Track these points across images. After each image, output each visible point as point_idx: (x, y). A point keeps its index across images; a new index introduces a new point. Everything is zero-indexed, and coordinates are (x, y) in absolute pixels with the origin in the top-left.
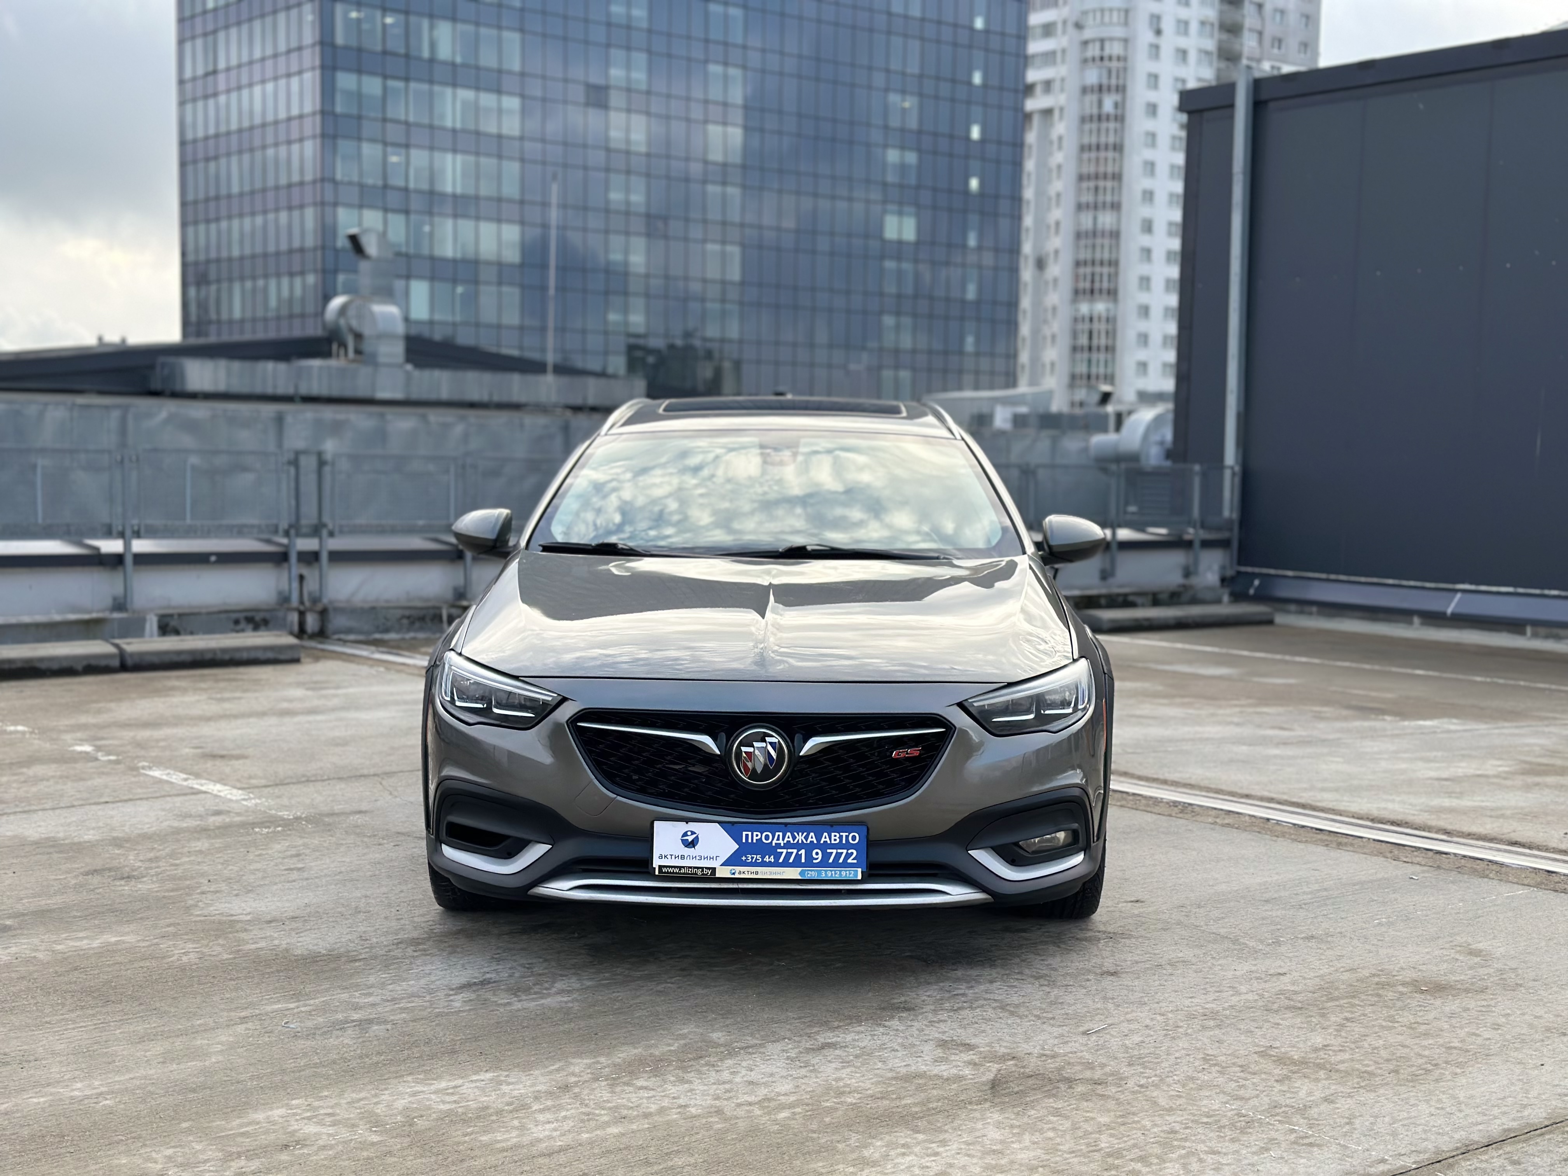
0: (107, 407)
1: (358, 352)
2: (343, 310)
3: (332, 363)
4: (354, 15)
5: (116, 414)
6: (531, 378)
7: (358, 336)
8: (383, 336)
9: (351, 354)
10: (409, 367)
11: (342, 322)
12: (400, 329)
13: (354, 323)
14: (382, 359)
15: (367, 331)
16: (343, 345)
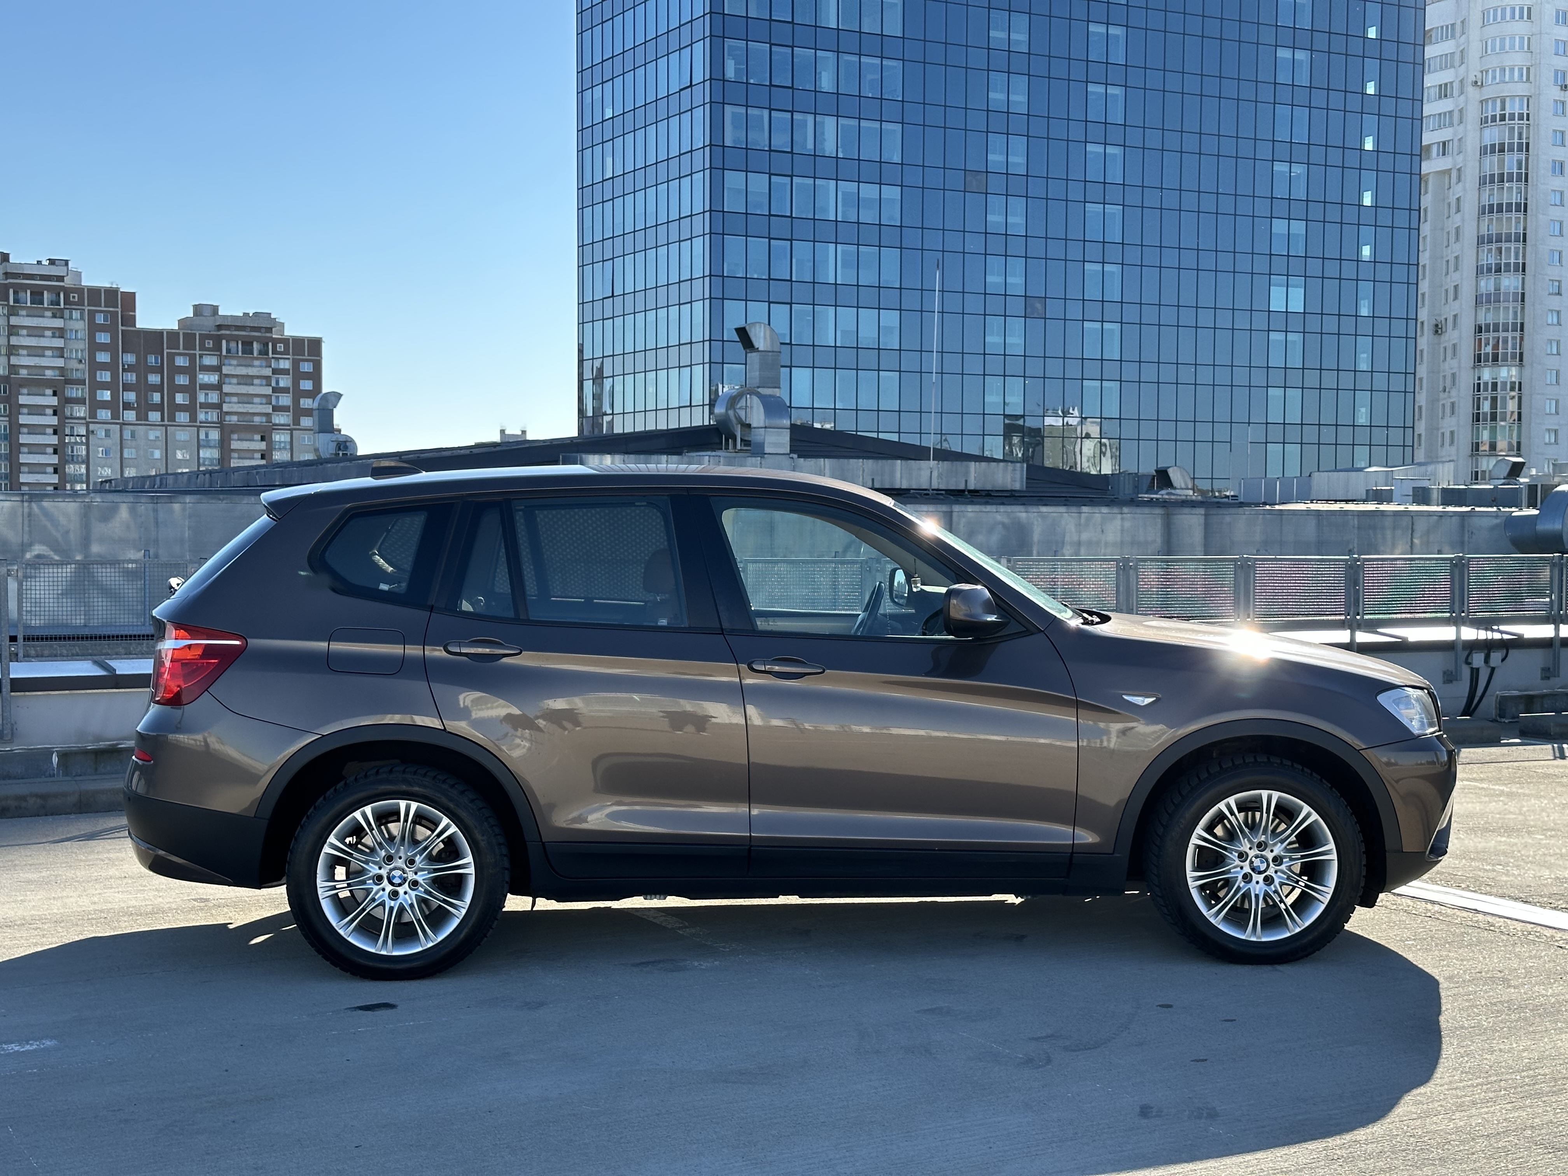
1: (746, 443)
3: (721, 453)
6: (913, 465)
7: (746, 427)
9: (739, 445)
10: (795, 456)
11: (731, 413)
12: (786, 419)
13: (742, 414)
14: (767, 450)
15: (753, 421)
16: (732, 436)
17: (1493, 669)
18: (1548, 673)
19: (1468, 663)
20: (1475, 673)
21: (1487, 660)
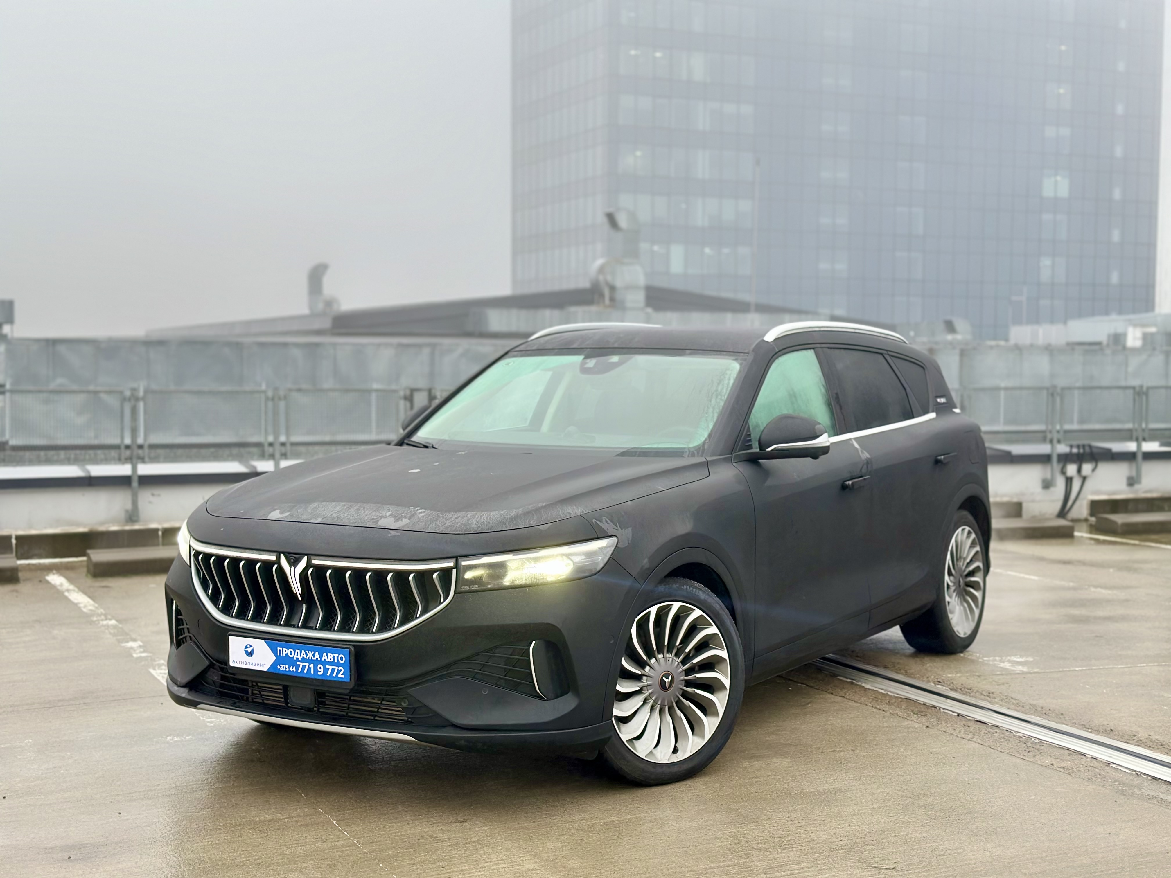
0: (420, 346)
1: (612, 299)
2: (601, 270)
3: (593, 308)
4: (633, 52)
5: (426, 351)
6: (740, 316)
7: (612, 288)
8: (630, 287)
9: (607, 301)
10: (649, 310)
11: (601, 278)
12: (641, 280)
13: (609, 278)
14: (629, 305)
15: (619, 283)
16: (602, 295)
17: (1084, 479)
18: (1132, 482)
19: (1063, 472)
20: (1069, 481)
21: (1079, 471)
